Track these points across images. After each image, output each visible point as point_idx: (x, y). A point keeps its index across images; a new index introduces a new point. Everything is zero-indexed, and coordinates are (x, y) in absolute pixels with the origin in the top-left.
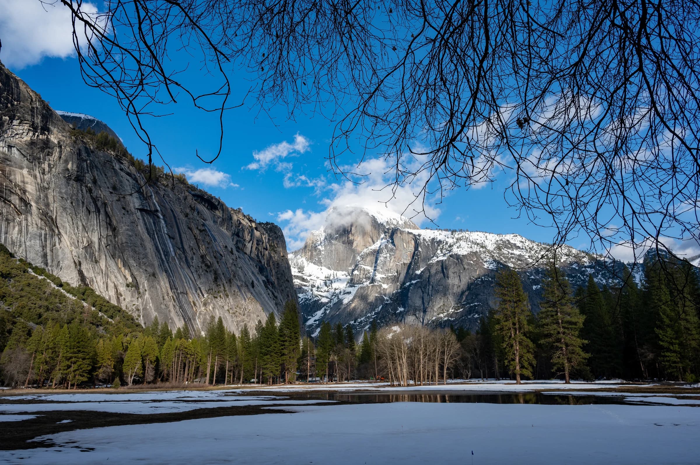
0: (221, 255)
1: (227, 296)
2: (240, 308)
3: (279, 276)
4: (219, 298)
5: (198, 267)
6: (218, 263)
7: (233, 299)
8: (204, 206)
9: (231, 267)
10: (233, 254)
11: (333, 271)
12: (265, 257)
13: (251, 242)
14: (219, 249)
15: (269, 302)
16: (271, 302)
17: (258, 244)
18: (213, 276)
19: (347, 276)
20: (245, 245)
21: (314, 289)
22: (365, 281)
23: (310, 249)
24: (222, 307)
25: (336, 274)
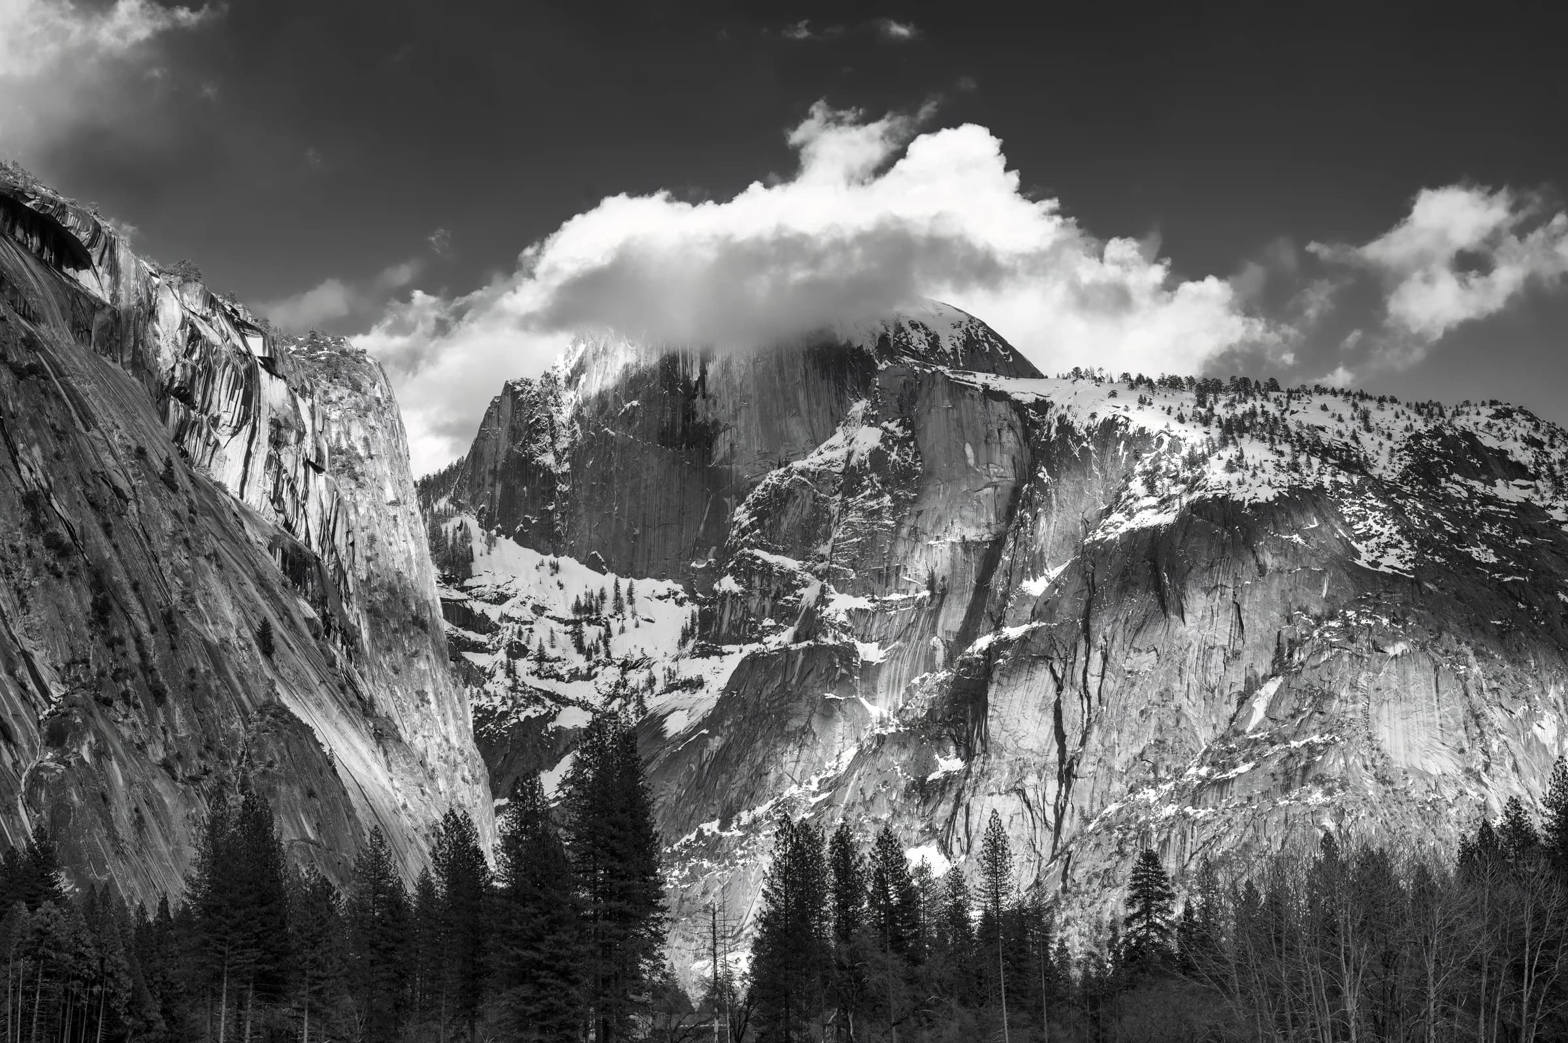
0: (118, 491)
1: (159, 696)
2: (221, 755)
3: (379, 598)
4: (118, 704)
6: (108, 534)
7: (185, 713)
8: (24, 246)
9: (167, 554)
10: (174, 489)
11: (611, 577)
12: (312, 507)
13: (246, 431)
14: (110, 461)
16: (355, 726)
17: (277, 442)
18: (88, 599)
19: (680, 603)
20: (217, 443)
21: (523, 666)
22: (773, 628)
23: (499, 467)
24: (139, 747)
25: (630, 592)
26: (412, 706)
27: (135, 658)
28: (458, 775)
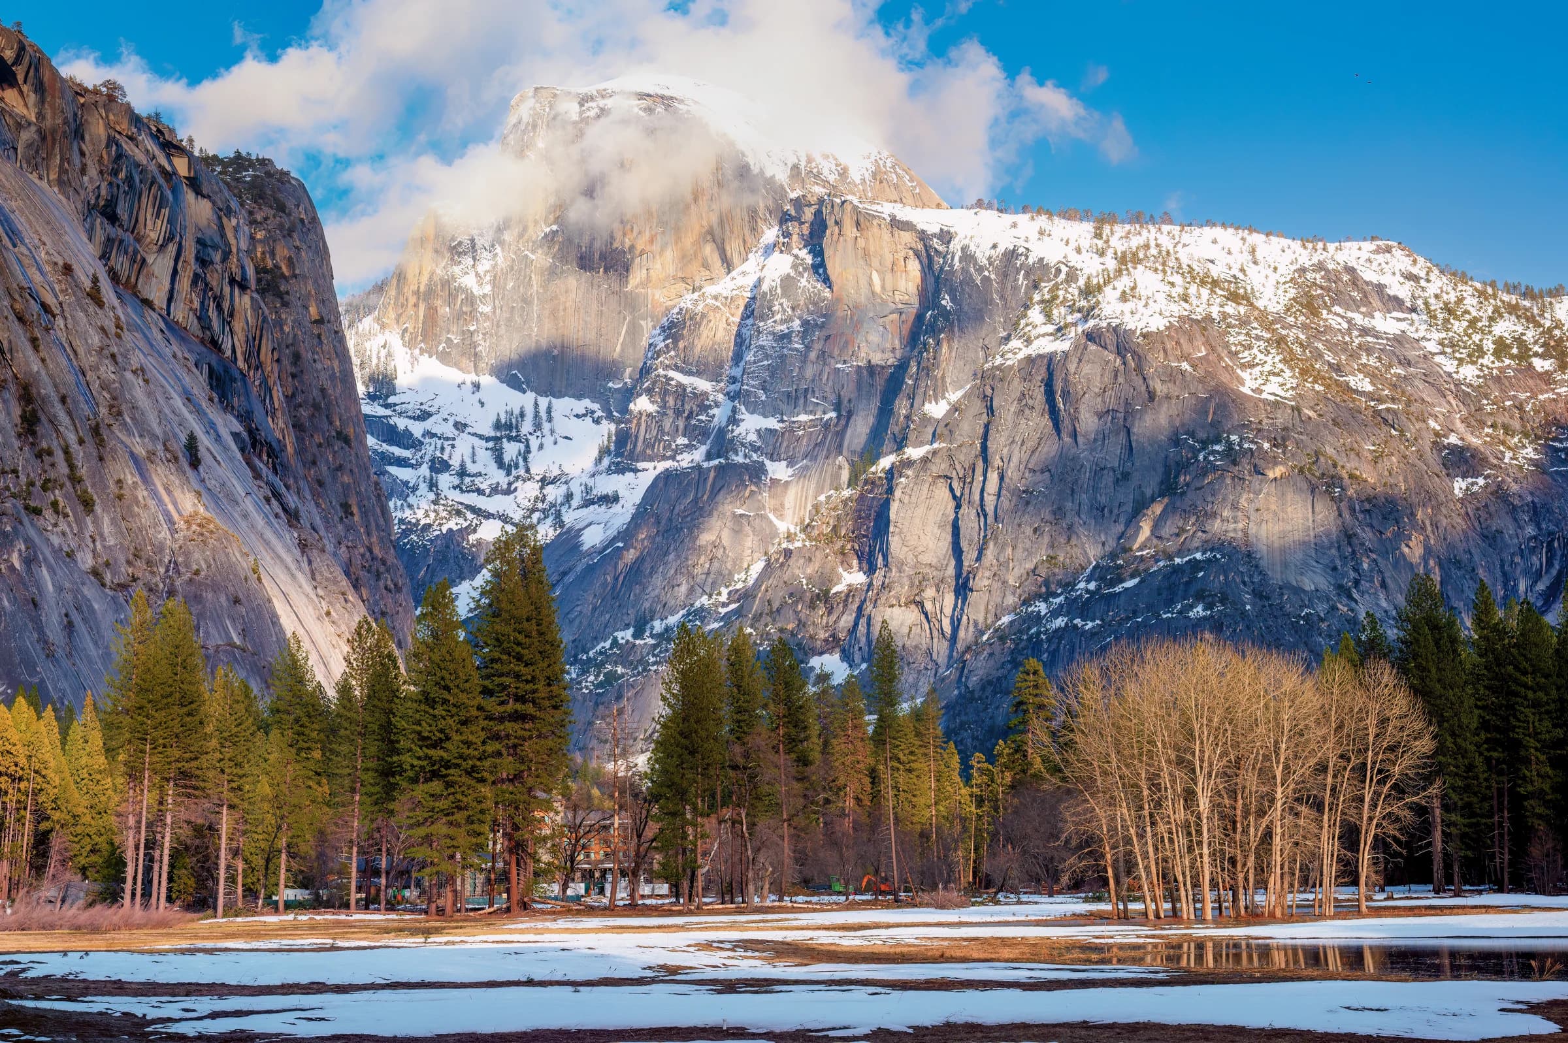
0: (45, 307)
1: (88, 504)
2: (149, 563)
3: (304, 413)
4: (48, 513)
6: (36, 348)
7: (113, 522)
9: (95, 368)
10: (100, 304)
11: (530, 396)
12: (238, 325)
13: (172, 248)
14: (38, 278)
16: (280, 537)
17: (203, 262)
18: (17, 411)
19: (597, 421)
20: (144, 260)
21: (445, 480)
22: (686, 446)
23: (422, 289)
24: (68, 555)
25: (549, 411)
26: (336, 518)
27: (63, 469)
28: (381, 584)
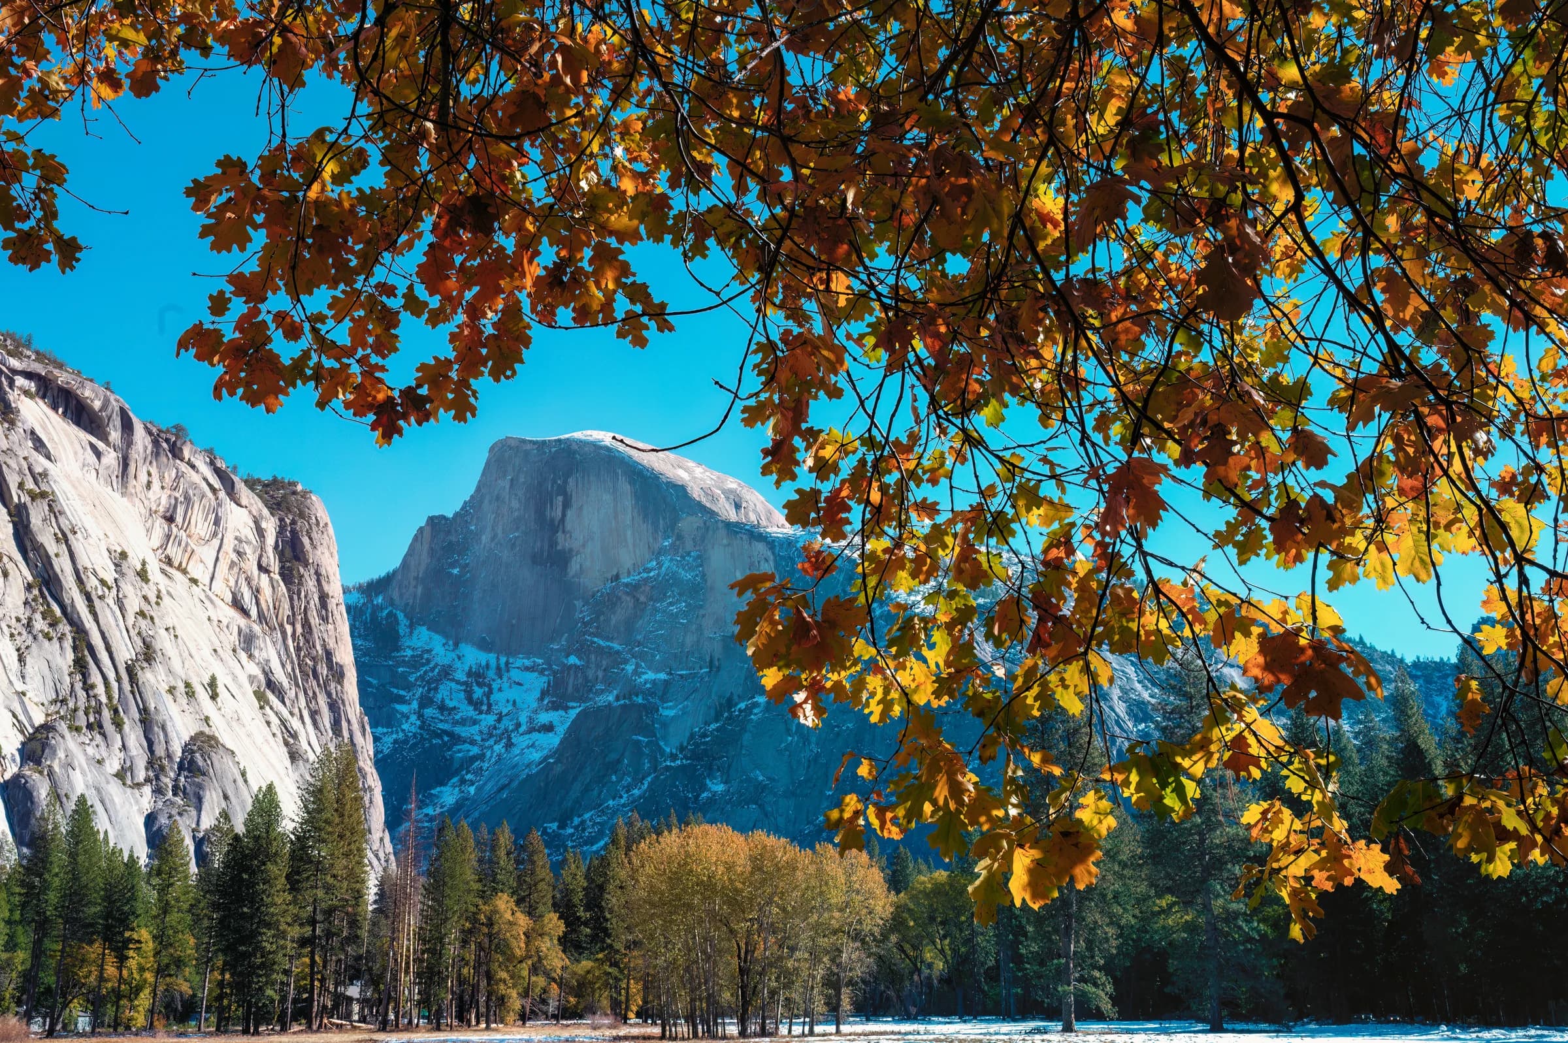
0: (103, 582)
1: (119, 725)
4: (87, 731)
5: (18, 620)
7: (137, 737)
10: (147, 580)
11: (494, 654)
13: (216, 543)
14: (100, 560)
15: (266, 748)
16: (274, 749)
17: (239, 553)
18: (71, 657)
19: (542, 672)
20: (193, 551)
21: (429, 712)
22: (603, 690)
23: (420, 575)
24: (99, 762)
27: (103, 699)
